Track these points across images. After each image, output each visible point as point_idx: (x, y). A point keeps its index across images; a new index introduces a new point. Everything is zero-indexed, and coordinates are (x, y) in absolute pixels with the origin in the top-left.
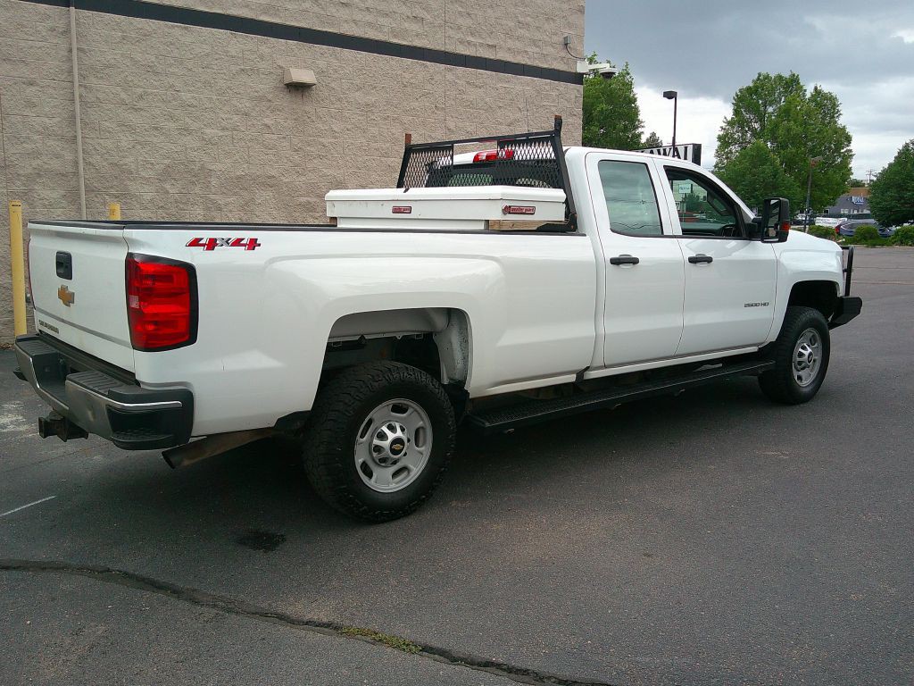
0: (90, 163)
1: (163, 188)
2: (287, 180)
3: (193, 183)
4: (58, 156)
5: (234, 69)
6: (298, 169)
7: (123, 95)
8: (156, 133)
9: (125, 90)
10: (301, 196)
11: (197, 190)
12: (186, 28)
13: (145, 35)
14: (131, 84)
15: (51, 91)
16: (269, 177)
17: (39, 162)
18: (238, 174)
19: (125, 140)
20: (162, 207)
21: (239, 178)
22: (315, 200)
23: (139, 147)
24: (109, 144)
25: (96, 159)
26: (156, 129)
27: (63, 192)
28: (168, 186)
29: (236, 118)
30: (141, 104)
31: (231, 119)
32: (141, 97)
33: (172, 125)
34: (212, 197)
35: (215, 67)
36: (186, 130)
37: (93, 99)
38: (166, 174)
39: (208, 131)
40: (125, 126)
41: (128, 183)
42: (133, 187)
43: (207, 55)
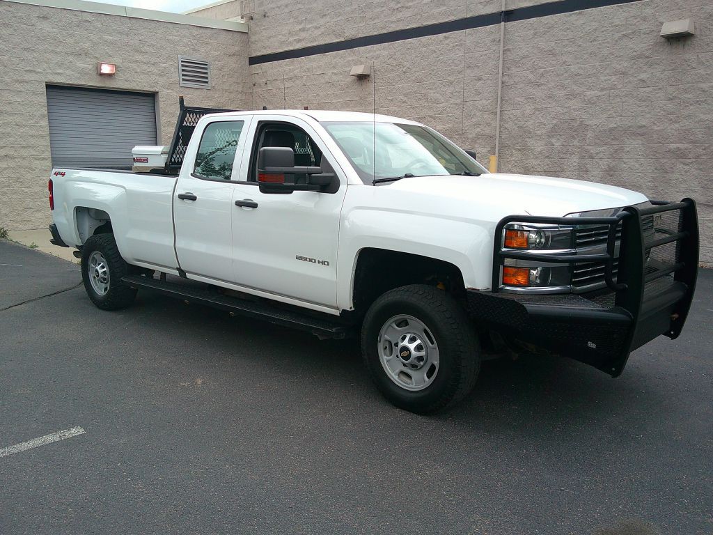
0: (506, 128)
1: (550, 142)
2: (658, 128)
3: (573, 137)
4: (489, 125)
5: (617, 35)
6: (671, 117)
7: (531, 76)
8: (550, 100)
9: (532, 72)
10: (672, 143)
11: (576, 142)
12: (579, 13)
13: (550, 28)
14: (536, 67)
15: (489, 82)
16: (640, 127)
17: (479, 129)
18: (611, 126)
19: (529, 109)
20: (548, 156)
21: (611, 130)
22: (686, 146)
23: (537, 112)
24: (518, 113)
25: (509, 125)
26: (551, 97)
27: (489, 149)
28: (553, 141)
29: (614, 78)
30: (542, 81)
31: (609, 80)
32: (542, 75)
33: (562, 93)
34: (586, 147)
35: (600, 39)
36: (572, 96)
37: (512, 83)
38: (553, 132)
39: (588, 93)
40: (530, 98)
41: (528, 140)
42: (531, 143)
43: (595, 30)
